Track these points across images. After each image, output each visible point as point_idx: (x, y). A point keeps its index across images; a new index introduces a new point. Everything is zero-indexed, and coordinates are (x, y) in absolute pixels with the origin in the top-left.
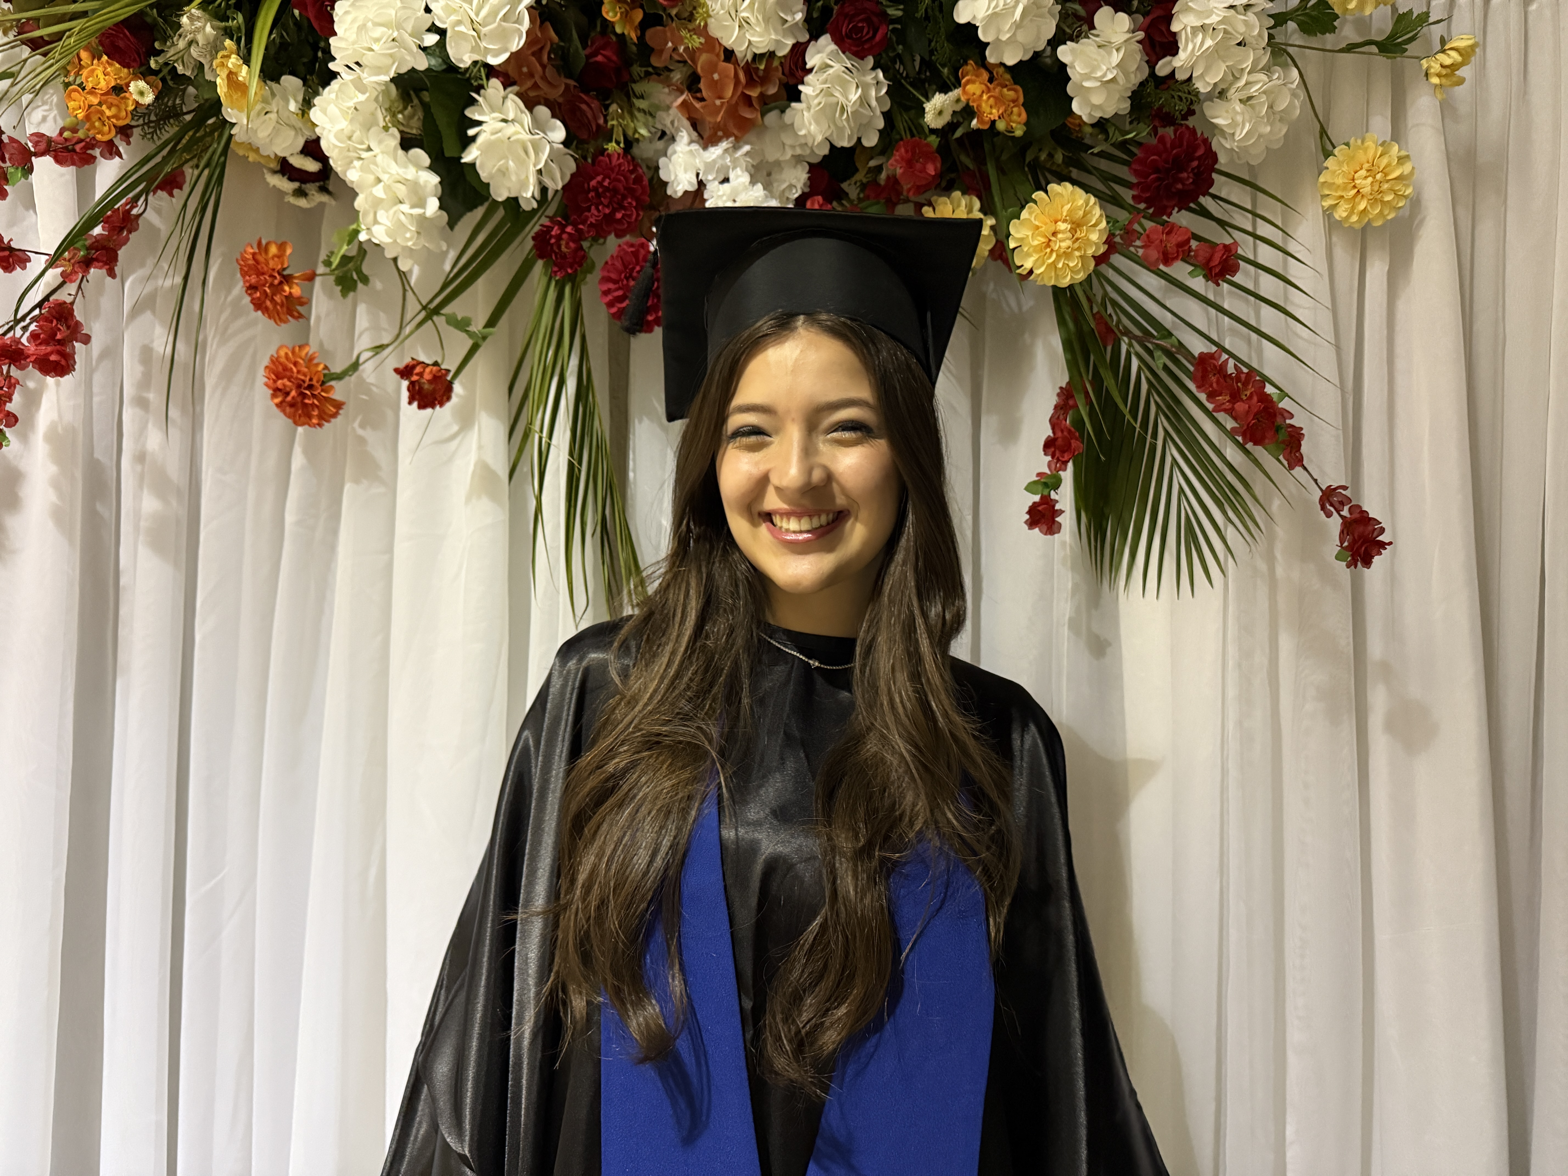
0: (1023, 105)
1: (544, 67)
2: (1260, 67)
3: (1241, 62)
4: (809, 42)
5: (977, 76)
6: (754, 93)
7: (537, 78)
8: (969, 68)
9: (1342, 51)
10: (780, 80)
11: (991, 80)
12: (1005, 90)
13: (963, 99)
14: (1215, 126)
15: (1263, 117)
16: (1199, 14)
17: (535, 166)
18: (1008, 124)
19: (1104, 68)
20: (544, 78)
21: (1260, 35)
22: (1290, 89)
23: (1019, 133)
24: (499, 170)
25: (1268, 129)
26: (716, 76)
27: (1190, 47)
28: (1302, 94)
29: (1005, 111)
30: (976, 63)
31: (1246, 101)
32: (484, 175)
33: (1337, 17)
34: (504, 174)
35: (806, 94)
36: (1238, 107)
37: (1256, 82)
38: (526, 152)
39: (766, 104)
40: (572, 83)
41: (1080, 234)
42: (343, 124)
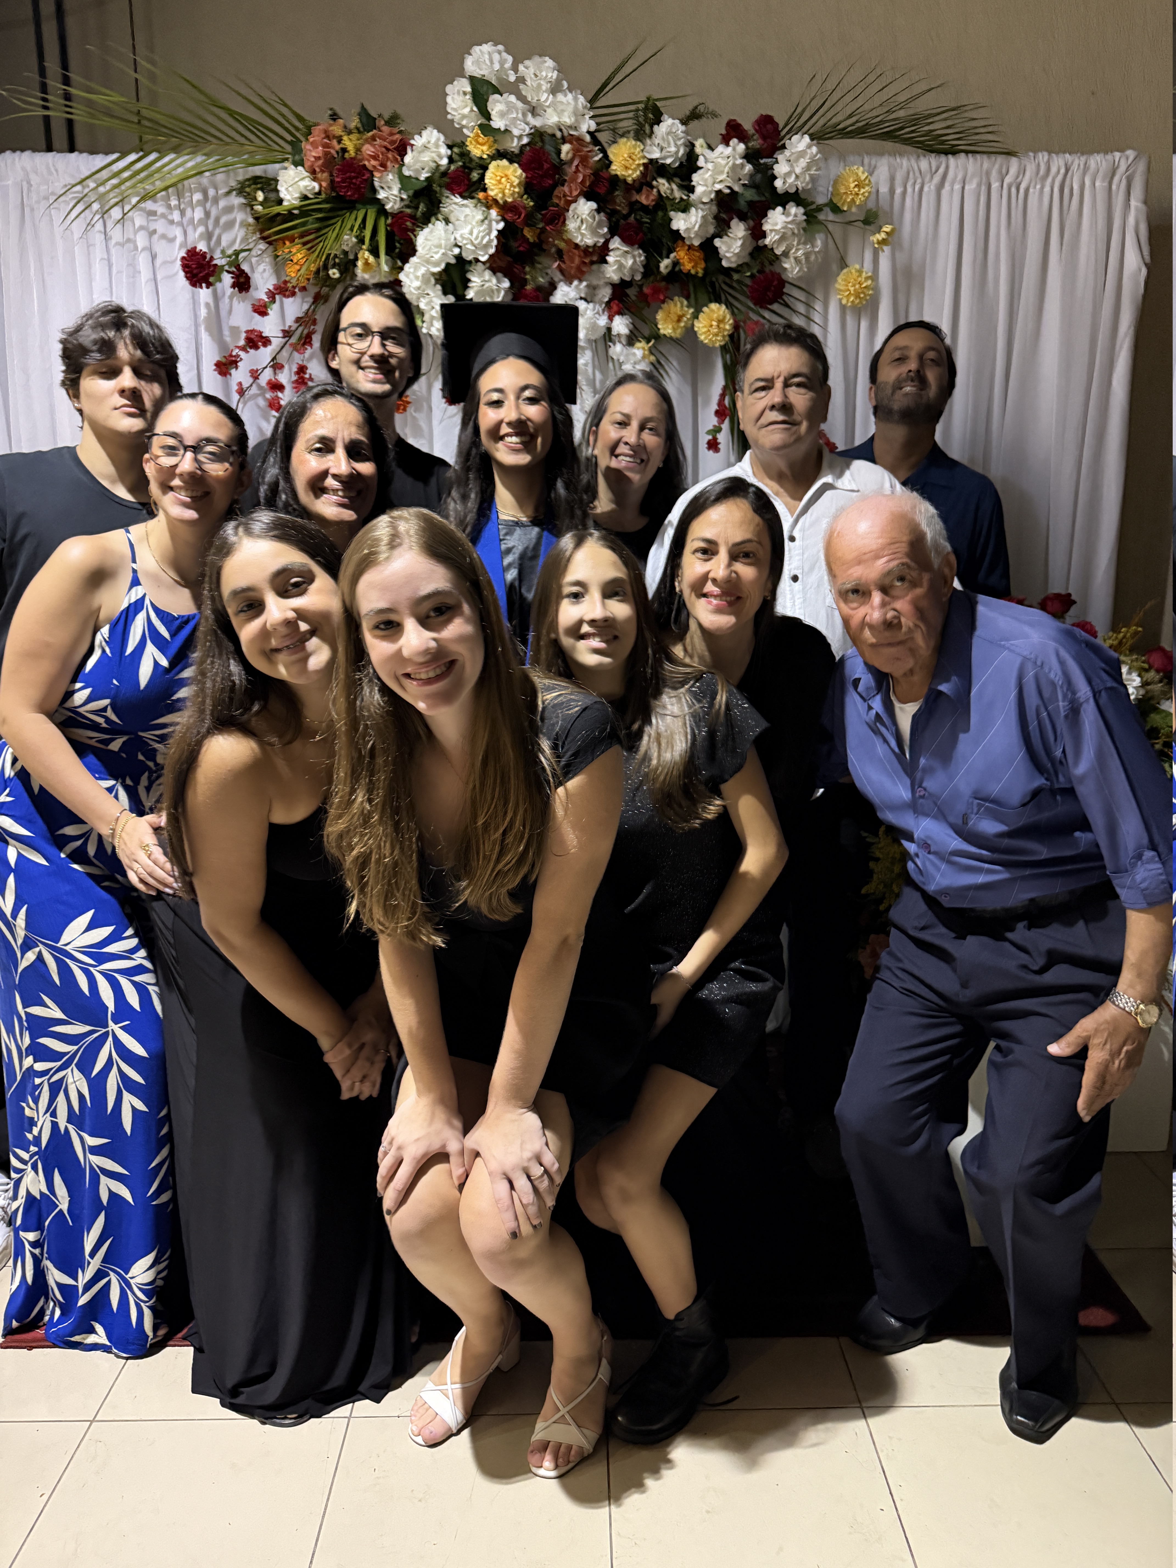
0: (701, 262)
1: (501, 259)
2: (801, 241)
3: (793, 242)
4: (610, 239)
5: (681, 250)
6: (587, 261)
7: (500, 265)
8: (677, 247)
9: (848, 223)
10: (598, 255)
11: (687, 251)
12: (694, 255)
13: (675, 259)
14: (783, 270)
15: (804, 265)
16: (772, 225)
18: (697, 270)
19: (735, 247)
20: (501, 262)
21: (799, 231)
22: (815, 251)
23: (700, 275)
24: (477, 295)
25: (807, 269)
26: (571, 254)
27: (771, 236)
29: (695, 264)
30: (681, 243)
31: (796, 258)
35: (609, 261)
36: (793, 261)
37: (800, 249)
39: (592, 263)
41: (722, 326)
42: (417, 284)
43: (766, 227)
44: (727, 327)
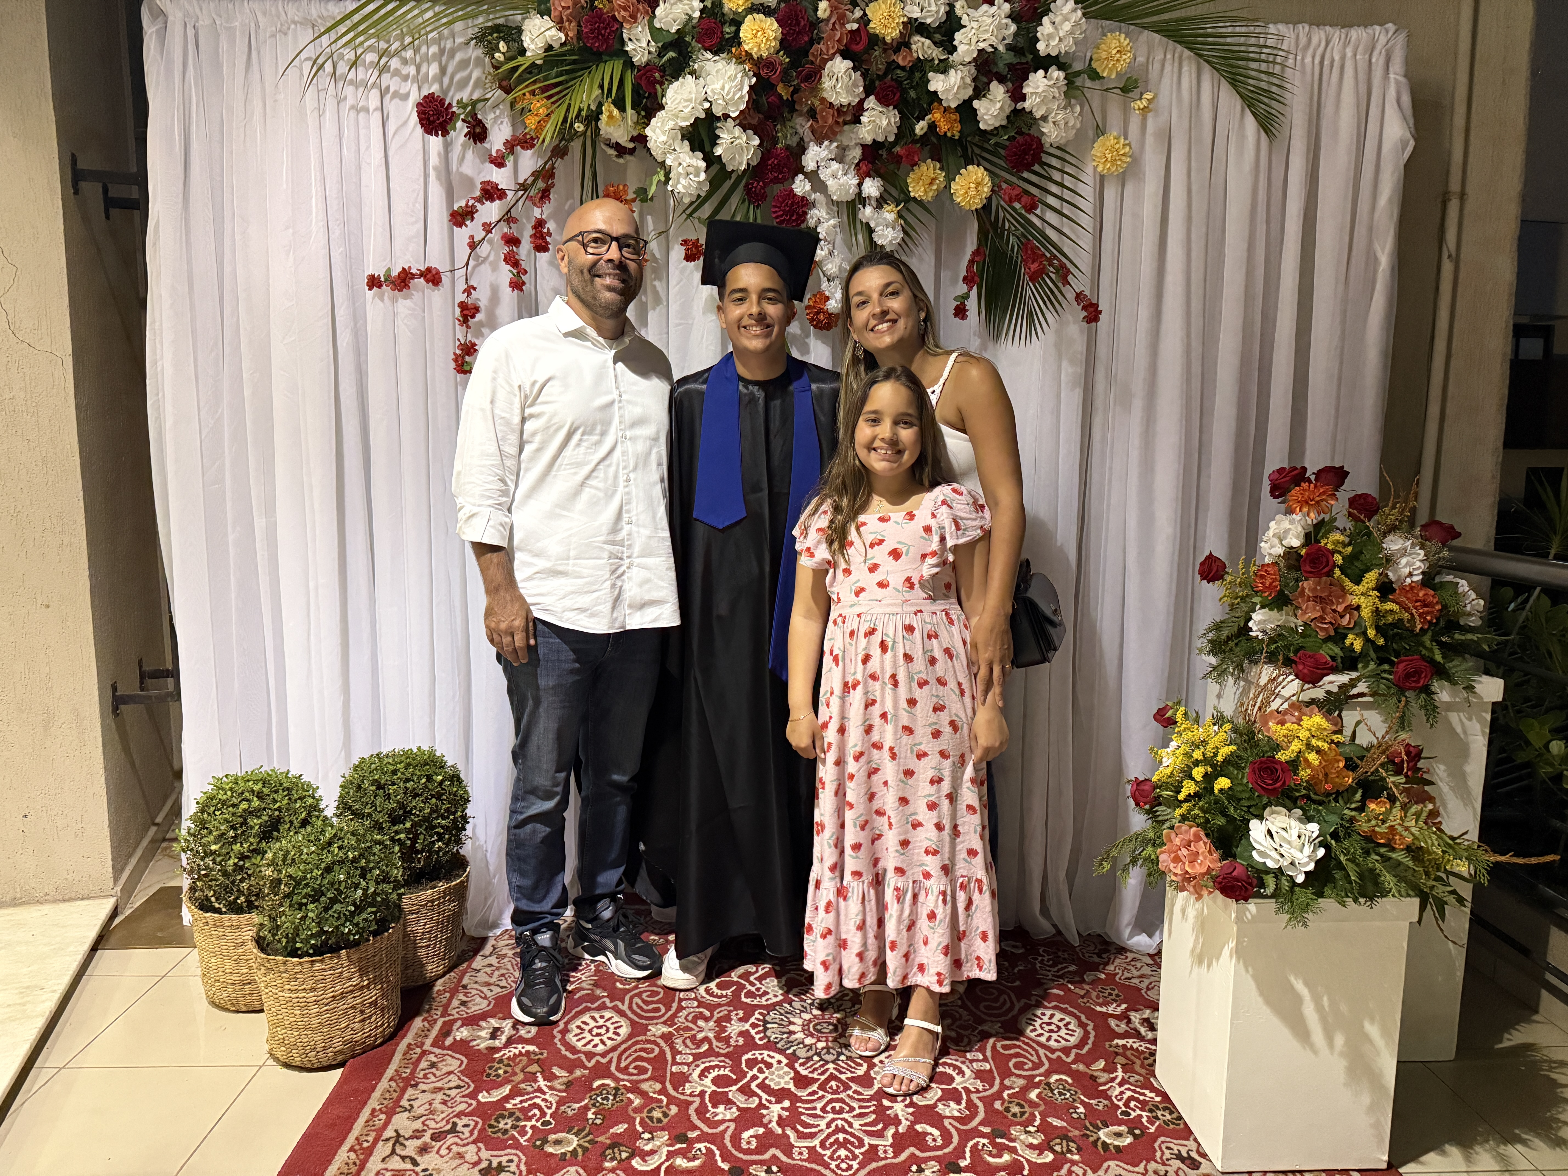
1: (753, 116)
3: (1054, 105)
5: (937, 111)
6: (841, 120)
8: (934, 109)
9: (1105, 90)
16: (1032, 88)
17: (746, 156)
22: (1074, 117)
32: (724, 160)
34: (731, 160)
36: (1052, 125)
38: (742, 150)
39: (845, 123)
40: (761, 116)
41: (980, 188)
42: (663, 138)
44: (986, 190)
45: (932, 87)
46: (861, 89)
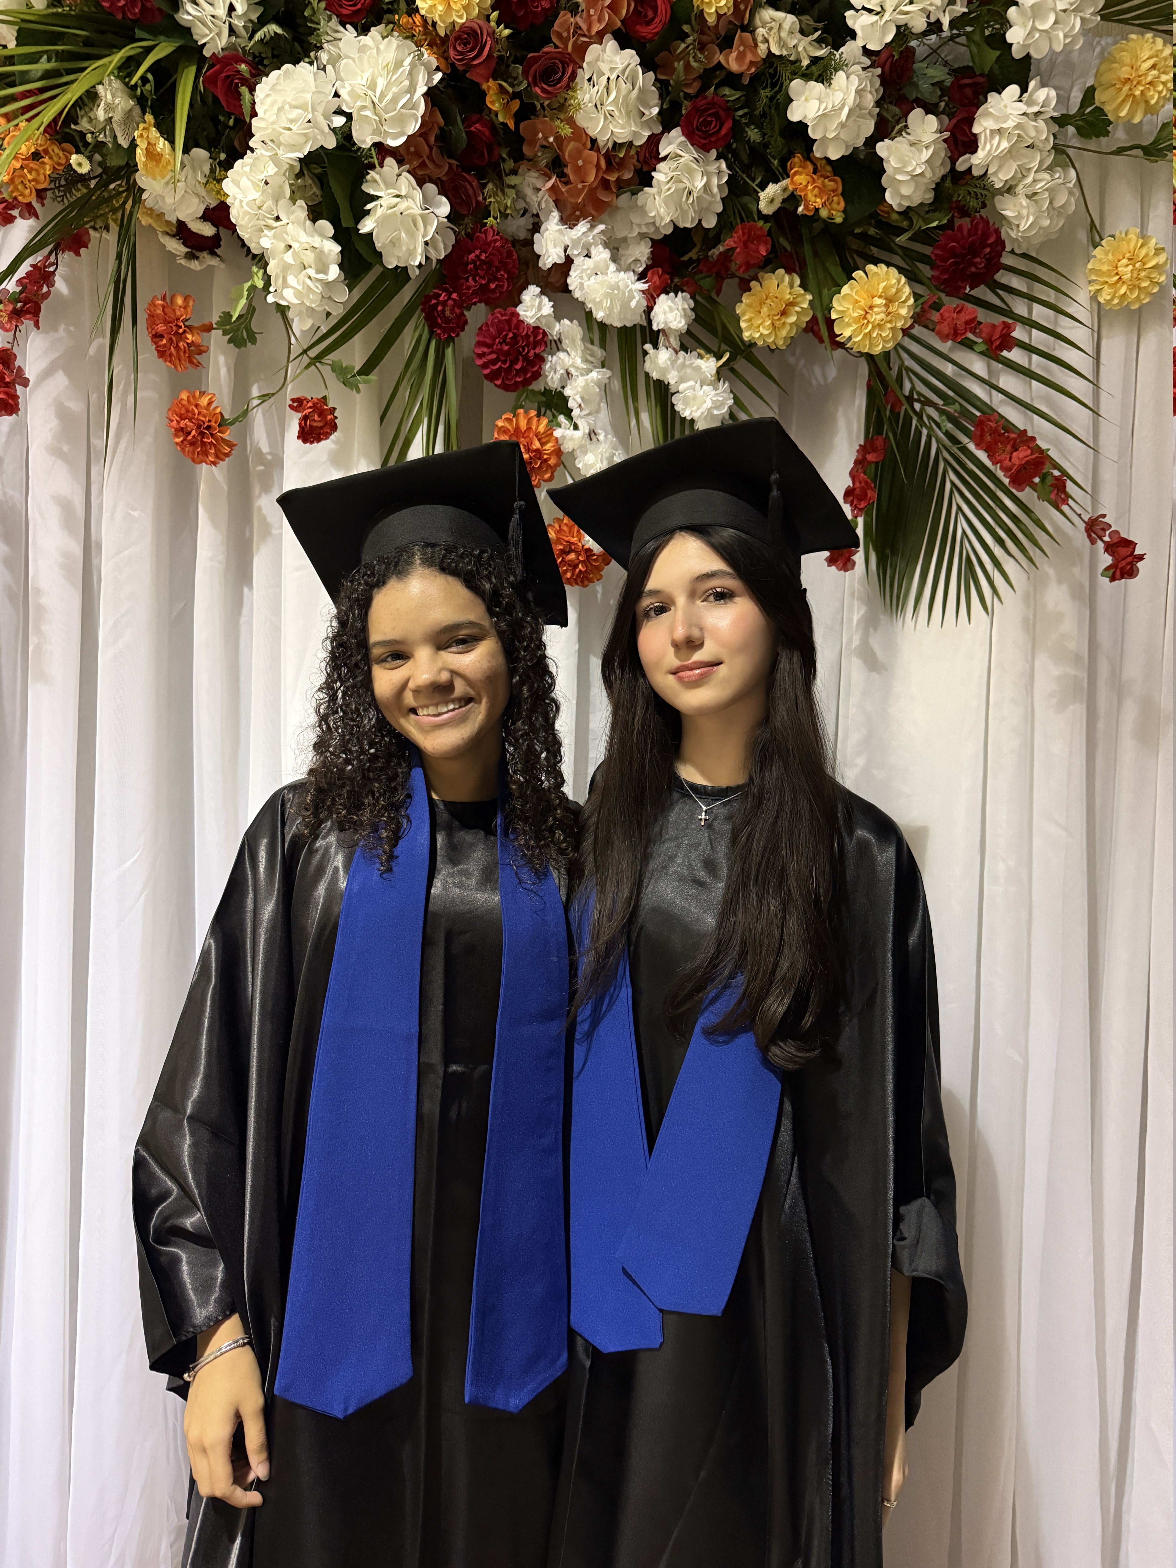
0: (843, 194)
1: (431, 148)
2: (1044, 167)
3: (1030, 162)
4: (662, 133)
5: (804, 167)
6: (612, 178)
7: (425, 158)
8: (796, 160)
9: (1112, 153)
10: (634, 166)
11: (815, 172)
12: (827, 180)
13: (791, 188)
14: (1004, 217)
15: (1044, 212)
16: (997, 119)
17: (423, 237)
18: (829, 212)
19: (915, 163)
20: (430, 158)
21: (1047, 139)
22: (1068, 188)
23: (839, 220)
24: (391, 241)
25: (1048, 222)
26: (580, 163)
27: (988, 147)
28: (1077, 193)
29: (828, 199)
30: (802, 155)
31: (1031, 196)
32: (378, 245)
33: (1110, 123)
34: (394, 245)
35: (658, 180)
36: (1024, 202)
37: (1041, 180)
38: (415, 224)
39: (621, 186)
40: (454, 163)
41: (890, 309)
42: (255, 195)
43: (982, 126)
44: (904, 312)
45: (795, 114)
46: (655, 111)
